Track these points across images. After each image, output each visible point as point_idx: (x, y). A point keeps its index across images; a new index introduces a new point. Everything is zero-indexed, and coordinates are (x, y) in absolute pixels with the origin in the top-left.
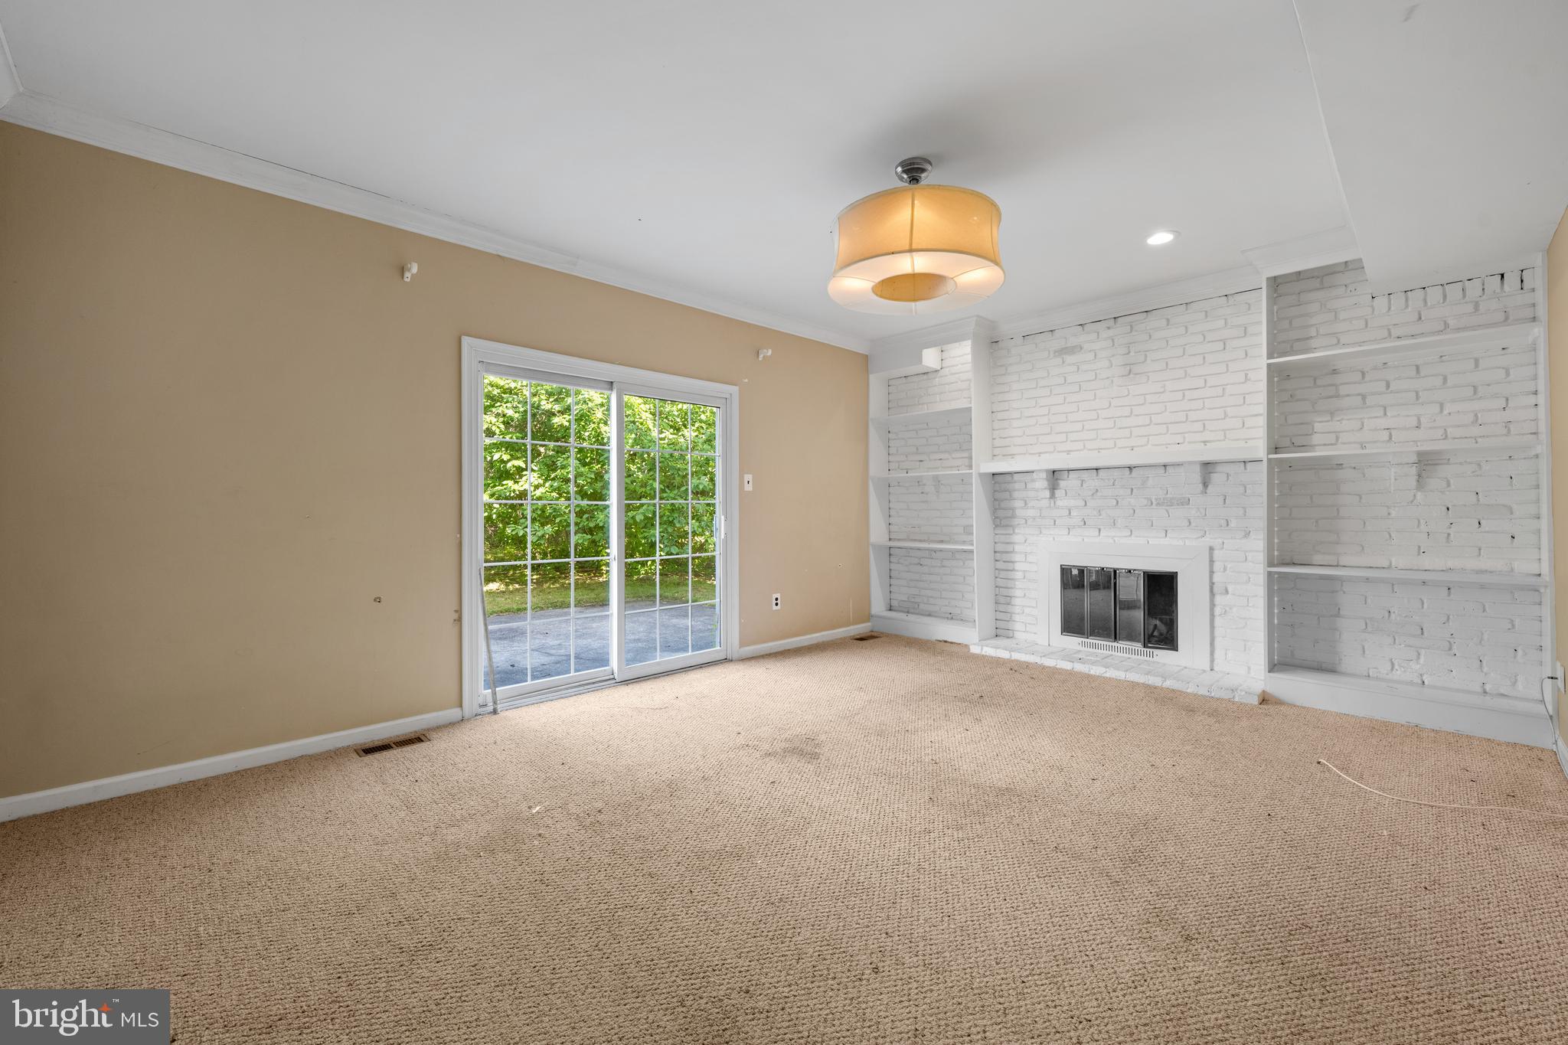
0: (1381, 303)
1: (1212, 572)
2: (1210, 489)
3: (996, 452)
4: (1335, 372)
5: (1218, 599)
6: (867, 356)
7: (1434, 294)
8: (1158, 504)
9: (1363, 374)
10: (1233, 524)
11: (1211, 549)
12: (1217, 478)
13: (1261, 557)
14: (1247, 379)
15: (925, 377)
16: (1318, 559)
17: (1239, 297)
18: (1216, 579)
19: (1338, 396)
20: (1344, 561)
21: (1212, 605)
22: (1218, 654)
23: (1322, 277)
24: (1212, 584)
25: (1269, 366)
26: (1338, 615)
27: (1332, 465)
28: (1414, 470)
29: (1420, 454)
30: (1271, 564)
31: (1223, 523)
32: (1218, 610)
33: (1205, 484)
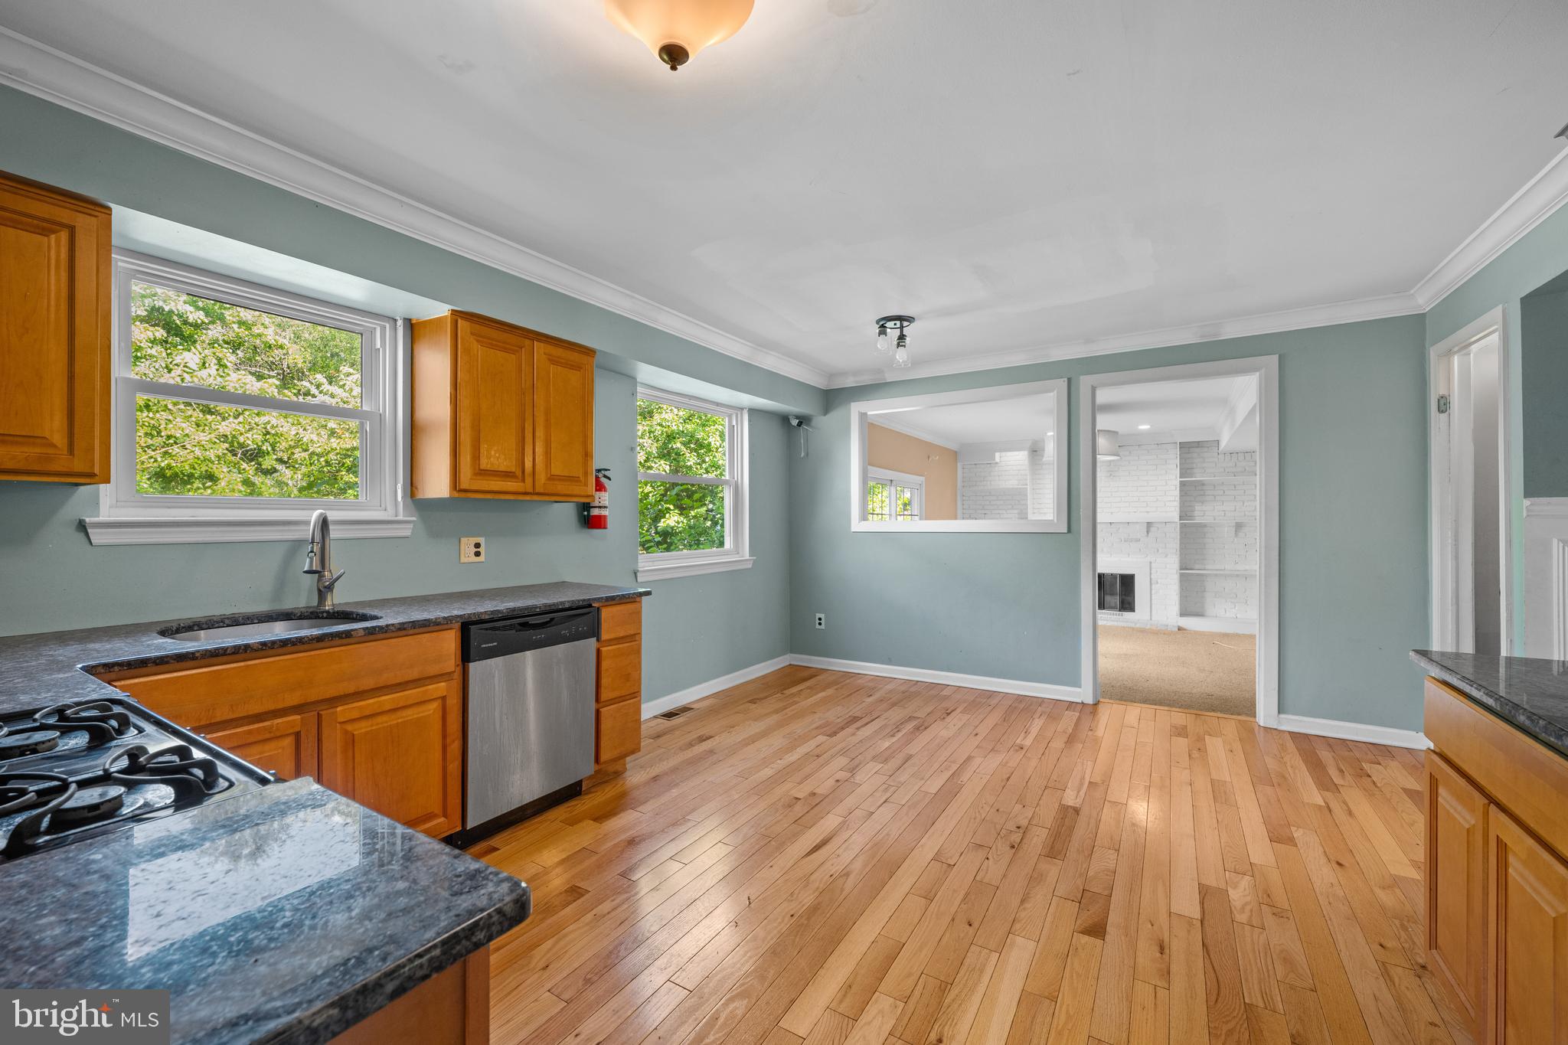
0: (1221, 456)
1: (1151, 574)
2: (1150, 534)
3: (1035, 511)
4: (1203, 485)
5: (1153, 587)
6: (956, 452)
7: (1241, 456)
8: (1125, 541)
9: (1214, 486)
10: (1160, 551)
11: (1151, 563)
12: (1153, 529)
13: (1176, 566)
14: (1167, 484)
15: (989, 465)
16: (1197, 567)
17: (1163, 445)
18: (1152, 577)
19: (1204, 495)
20: (1207, 567)
21: (1151, 590)
22: (1154, 612)
23: (1199, 444)
24: (1151, 579)
25: (1180, 481)
26: (1205, 591)
27: (1205, 526)
28: (1234, 529)
29: (1236, 523)
30: (1181, 570)
31: (1156, 551)
32: (1153, 592)
33: (1148, 532)
